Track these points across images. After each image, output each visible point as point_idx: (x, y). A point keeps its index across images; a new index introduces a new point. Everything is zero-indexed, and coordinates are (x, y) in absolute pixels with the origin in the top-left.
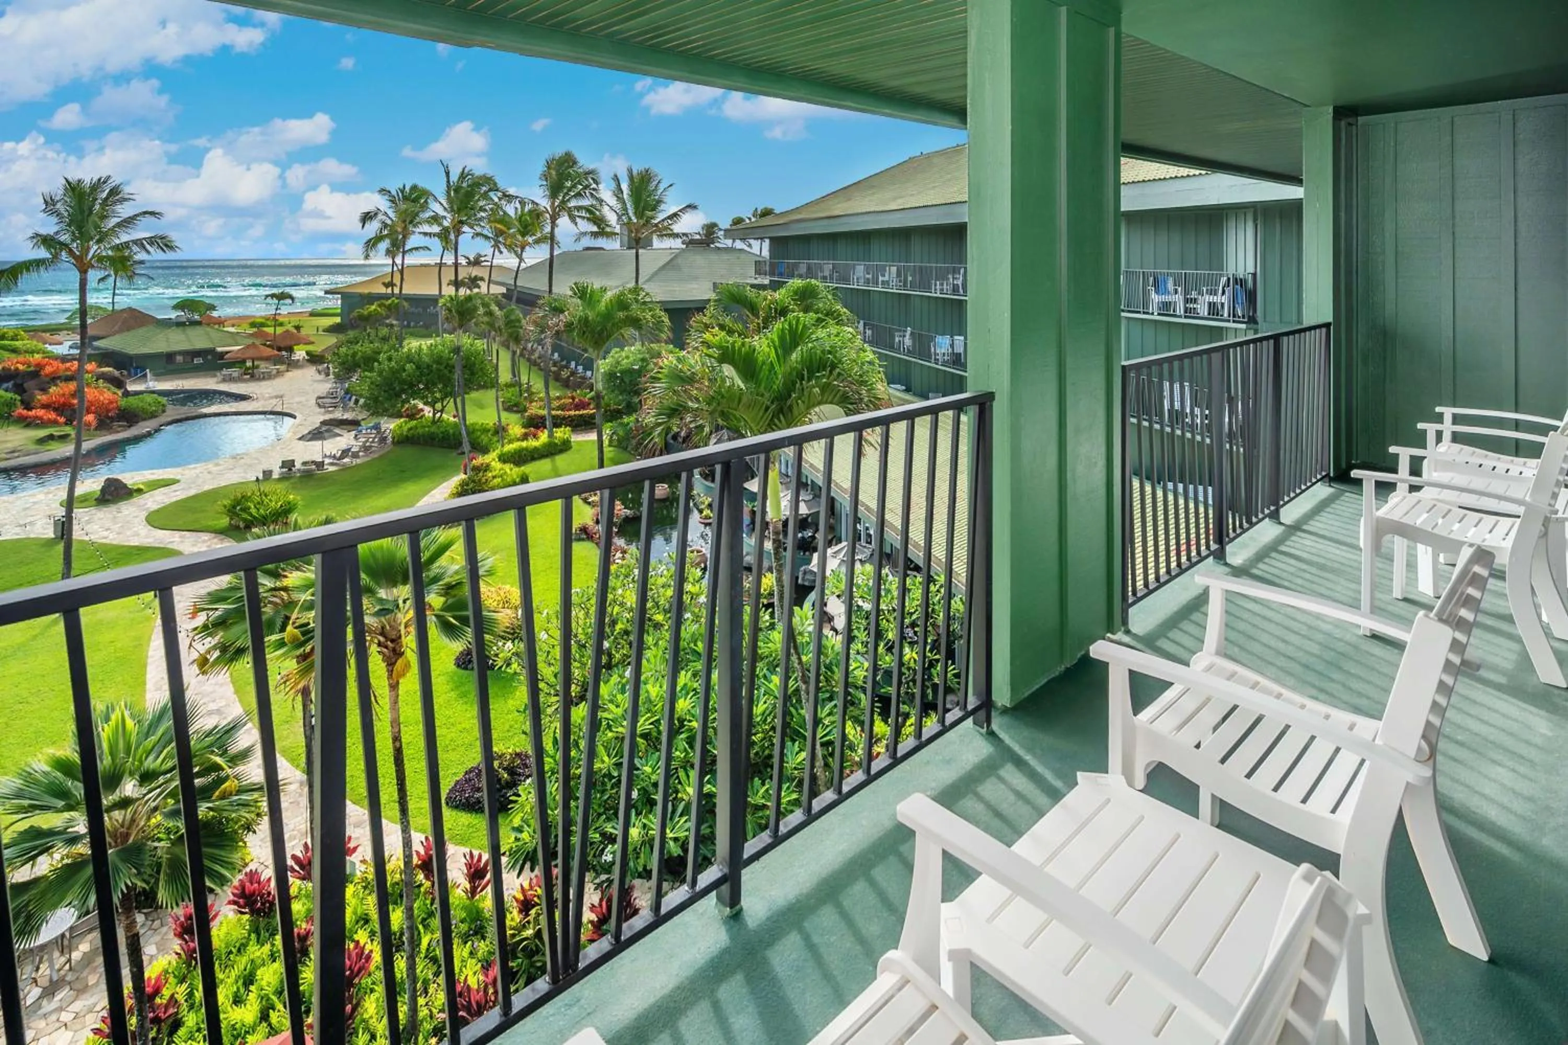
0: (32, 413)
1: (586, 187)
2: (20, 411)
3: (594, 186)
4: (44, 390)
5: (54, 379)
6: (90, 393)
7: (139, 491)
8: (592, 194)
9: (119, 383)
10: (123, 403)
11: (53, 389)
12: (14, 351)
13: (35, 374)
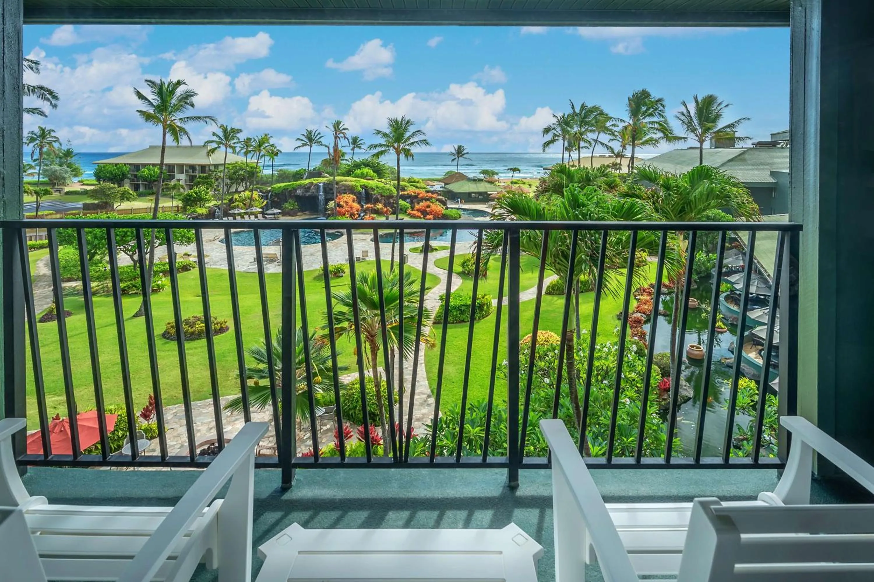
0: (413, 212)
1: (656, 109)
2: (410, 211)
3: (661, 108)
4: (418, 203)
5: (422, 199)
6: (433, 207)
7: (436, 250)
8: (660, 114)
9: (444, 203)
10: (444, 212)
11: (421, 204)
12: (417, 187)
13: (416, 197)
